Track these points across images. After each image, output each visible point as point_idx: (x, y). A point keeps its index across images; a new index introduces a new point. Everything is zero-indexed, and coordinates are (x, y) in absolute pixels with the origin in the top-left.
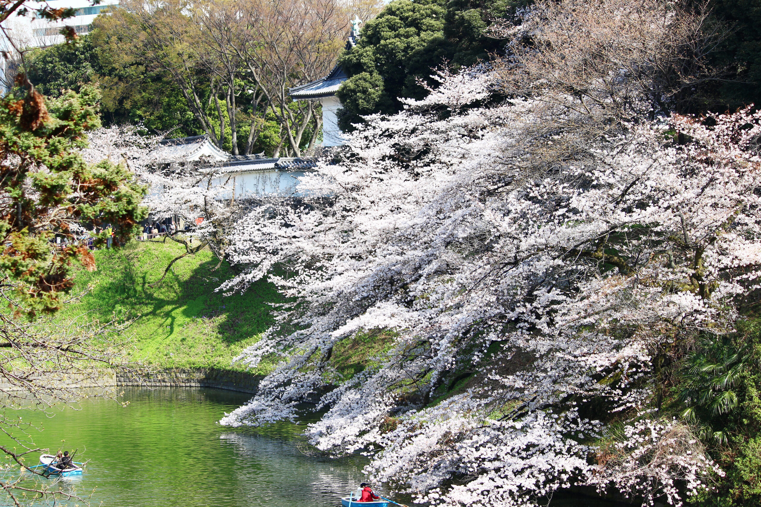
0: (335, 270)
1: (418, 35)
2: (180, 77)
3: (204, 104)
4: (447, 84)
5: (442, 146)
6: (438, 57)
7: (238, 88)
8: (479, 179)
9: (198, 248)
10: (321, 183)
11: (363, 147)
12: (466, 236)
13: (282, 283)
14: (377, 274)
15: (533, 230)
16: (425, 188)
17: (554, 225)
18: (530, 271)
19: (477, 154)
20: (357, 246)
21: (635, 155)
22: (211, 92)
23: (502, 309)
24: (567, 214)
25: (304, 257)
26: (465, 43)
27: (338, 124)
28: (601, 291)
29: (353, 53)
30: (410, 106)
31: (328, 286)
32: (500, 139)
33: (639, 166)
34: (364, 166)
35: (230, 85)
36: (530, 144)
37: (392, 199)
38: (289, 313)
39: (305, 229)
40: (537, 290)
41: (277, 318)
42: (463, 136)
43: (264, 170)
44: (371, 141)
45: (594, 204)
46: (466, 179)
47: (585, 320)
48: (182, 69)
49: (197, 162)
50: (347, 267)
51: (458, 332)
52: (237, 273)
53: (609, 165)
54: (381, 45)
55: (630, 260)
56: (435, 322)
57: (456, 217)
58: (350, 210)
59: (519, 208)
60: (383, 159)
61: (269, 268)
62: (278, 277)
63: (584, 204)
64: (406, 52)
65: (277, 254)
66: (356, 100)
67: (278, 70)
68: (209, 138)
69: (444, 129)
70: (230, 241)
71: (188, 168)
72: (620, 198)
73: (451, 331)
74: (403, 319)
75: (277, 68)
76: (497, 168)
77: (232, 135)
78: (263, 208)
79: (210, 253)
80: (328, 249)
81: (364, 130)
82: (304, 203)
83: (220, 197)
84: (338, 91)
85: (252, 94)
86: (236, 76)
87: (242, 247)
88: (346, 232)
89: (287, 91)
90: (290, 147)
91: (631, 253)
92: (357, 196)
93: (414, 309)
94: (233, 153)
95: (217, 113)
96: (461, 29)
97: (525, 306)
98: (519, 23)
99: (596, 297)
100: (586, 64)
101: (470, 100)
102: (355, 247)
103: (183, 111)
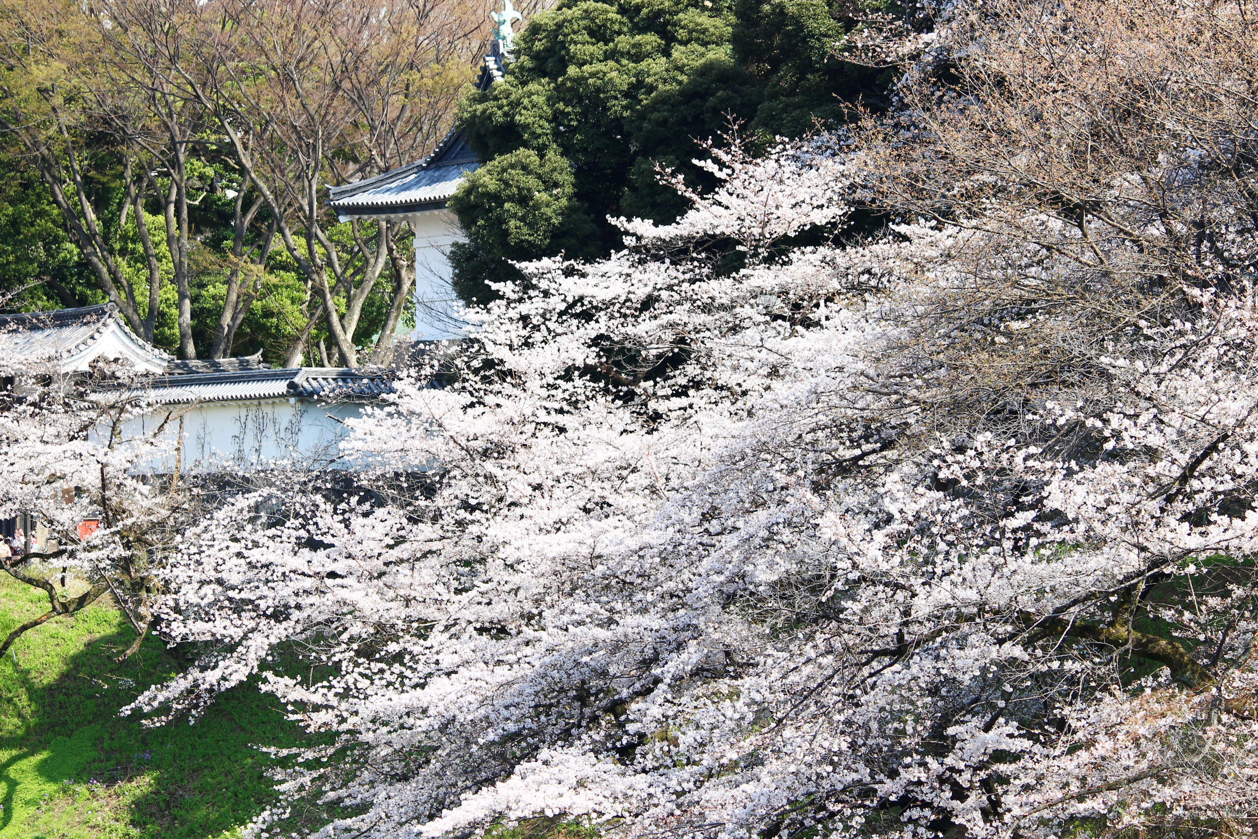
0: (437, 662)
1: (667, 53)
2: (44, 149)
3: (108, 223)
4: (737, 183)
5: (718, 345)
6: (715, 111)
7: (198, 184)
8: (813, 430)
9: (82, 601)
10: (405, 435)
11: (516, 342)
12: (775, 578)
13: (298, 694)
14: (544, 676)
15: (948, 566)
16: (673, 452)
17: (1001, 554)
18: (938, 673)
19: (809, 365)
20: (495, 599)
21: (1219, 373)
22: (127, 194)
23: (864, 773)
24: (1036, 526)
25: (356, 629)
26: (786, 76)
27: (455, 284)
28: (1125, 728)
29: (496, 98)
30: (639, 238)
31: (416, 703)
32: (868, 329)
33: (1228, 403)
34: (517, 392)
35: (177, 177)
36: (948, 341)
37: (588, 481)
38: (315, 775)
39: (360, 555)
40: (957, 723)
41: (282, 788)
42: (775, 318)
43: (260, 399)
44: (536, 328)
45: (1109, 502)
46: (780, 431)
47: (1081, 807)
48: (51, 132)
49: (83, 374)
50: (468, 655)
51: (749, 831)
52: (183, 669)
53: (1150, 399)
54: (569, 79)
55: (1202, 648)
56: (692, 804)
57: (752, 530)
58: (478, 507)
59: (911, 510)
60: (567, 375)
61: (263, 654)
62: (287, 680)
63: (1079, 501)
64: (635, 98)
65: (287, 618)
66: (501, 221)
67: (300, 138)
68: (116, 313)
69: (725, 301)
70: (167, 582)
71: (60, 389)
72: (1177, 485)
73: (729, 826)
74: (608, 793)
75: (298, 133)
76: (860, 404)
77: (179, 306)
78: (253, 498)
79: (114, 614)
80: (420, 607)
81: (520, 300)
82: (360, 488)
83: (143, 467)
84: (455, 198)
85: (235, 200)
86: (195, 152)
87: (194, 599)
88: (467, 563)
89: (324, 195)
90: (332, 341)
91: (1204, 630)
92: (496, 471)
93: (639, 768)
94: (181, 353)
95: (140, 248)
96: (777, 40)
97: (923, 764)
98: (927, 25)
99: (1109, 745)
100: (1096, 135)
101: (795, 225)
102: (489, 604)
103: (51, 242)
